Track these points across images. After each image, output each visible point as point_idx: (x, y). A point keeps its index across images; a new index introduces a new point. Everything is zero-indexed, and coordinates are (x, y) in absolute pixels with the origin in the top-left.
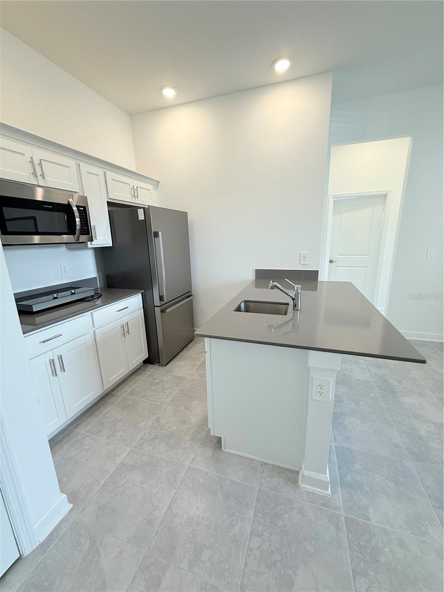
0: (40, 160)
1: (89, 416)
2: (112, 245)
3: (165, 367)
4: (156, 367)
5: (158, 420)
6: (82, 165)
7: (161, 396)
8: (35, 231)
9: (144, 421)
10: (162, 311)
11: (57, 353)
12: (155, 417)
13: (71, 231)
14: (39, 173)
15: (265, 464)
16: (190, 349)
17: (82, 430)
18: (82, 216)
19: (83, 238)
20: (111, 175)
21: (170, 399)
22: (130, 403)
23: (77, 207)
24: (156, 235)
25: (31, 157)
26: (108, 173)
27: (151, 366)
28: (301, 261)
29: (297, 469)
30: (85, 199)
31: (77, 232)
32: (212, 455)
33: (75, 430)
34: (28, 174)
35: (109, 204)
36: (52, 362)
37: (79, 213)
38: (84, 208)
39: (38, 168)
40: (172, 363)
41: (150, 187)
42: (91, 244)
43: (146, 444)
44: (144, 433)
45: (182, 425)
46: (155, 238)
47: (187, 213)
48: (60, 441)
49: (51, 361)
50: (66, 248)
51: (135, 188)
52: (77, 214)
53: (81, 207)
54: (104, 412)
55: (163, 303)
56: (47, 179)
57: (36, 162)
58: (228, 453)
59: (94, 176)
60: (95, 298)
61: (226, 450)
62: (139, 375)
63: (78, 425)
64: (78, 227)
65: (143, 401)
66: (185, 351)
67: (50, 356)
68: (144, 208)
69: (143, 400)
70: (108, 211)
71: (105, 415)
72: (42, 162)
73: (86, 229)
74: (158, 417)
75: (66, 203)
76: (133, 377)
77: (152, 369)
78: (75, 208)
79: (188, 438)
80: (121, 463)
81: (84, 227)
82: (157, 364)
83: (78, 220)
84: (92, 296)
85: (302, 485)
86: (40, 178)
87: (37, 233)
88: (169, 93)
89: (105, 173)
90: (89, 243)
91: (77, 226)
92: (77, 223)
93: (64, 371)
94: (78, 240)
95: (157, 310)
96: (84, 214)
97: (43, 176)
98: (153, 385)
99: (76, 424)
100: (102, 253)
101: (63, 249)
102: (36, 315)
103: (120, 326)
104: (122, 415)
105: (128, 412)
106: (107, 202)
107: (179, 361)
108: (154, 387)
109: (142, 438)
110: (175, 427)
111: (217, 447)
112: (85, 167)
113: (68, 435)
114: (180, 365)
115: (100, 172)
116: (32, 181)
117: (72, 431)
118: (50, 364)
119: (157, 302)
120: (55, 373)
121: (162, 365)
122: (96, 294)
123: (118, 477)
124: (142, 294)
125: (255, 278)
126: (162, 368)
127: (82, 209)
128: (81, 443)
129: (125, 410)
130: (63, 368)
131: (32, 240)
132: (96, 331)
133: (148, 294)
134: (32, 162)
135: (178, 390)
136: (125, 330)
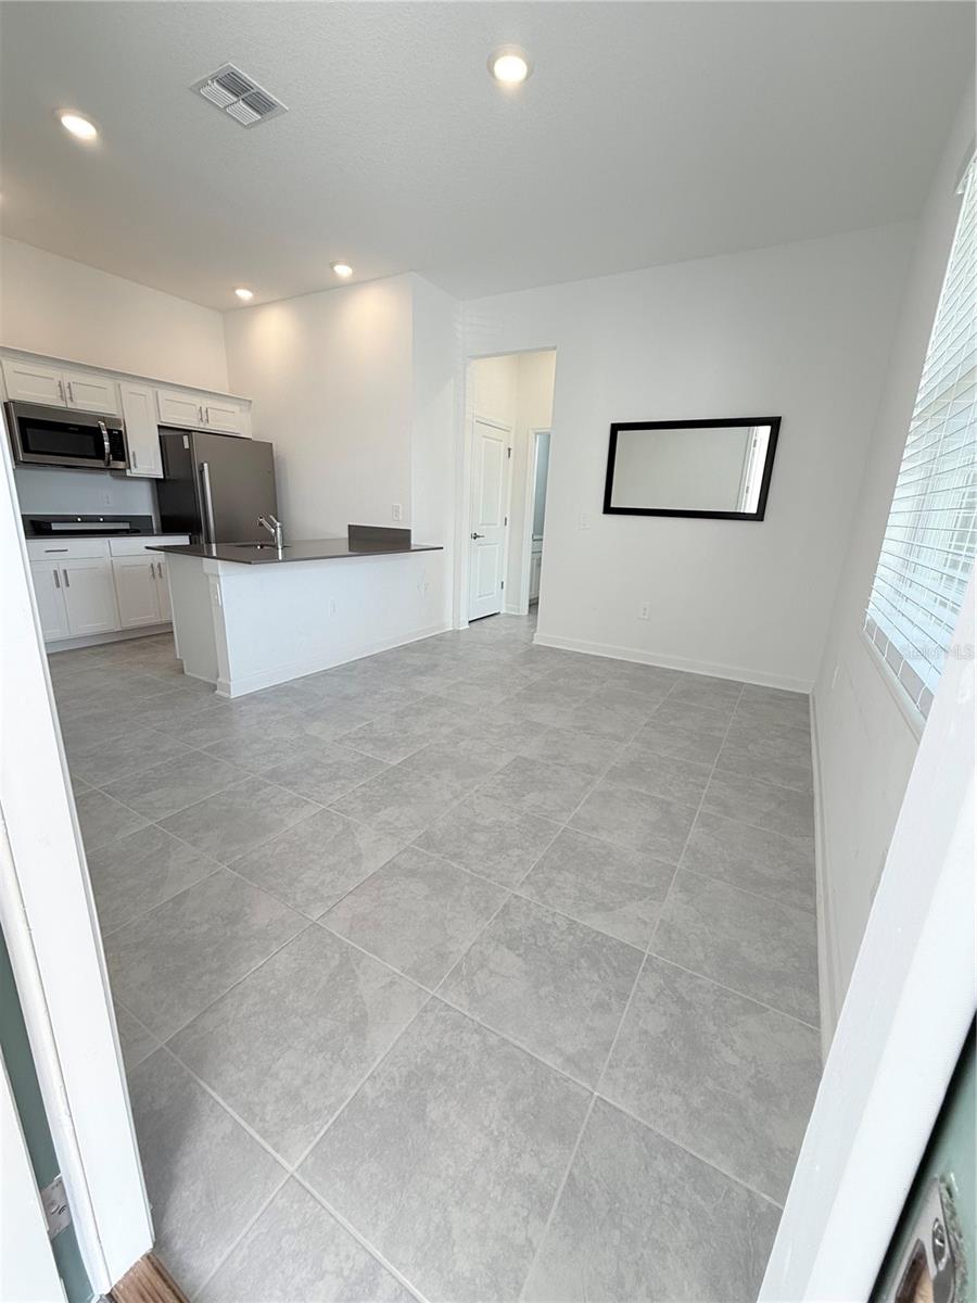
0: (69, 383)
2: (162, 477)
6: (123, 384)
13: (100, 454)
19: (117, 464)
23: (109, 430)
25: (60, 381)
26: (160, 392)
28: (394, 515)
30: (122, 423)
31: (106, 457)
34: (55, 397)
35: (159, 427)
37: (110, 437)
38: (120, 432)
39: (67, 391)
41: (234, 408)
42: (132, 473)
47: (272, 444)
49: (55, 571)
51: (204, 410)
52: (106, 437)
53: (115, 430)
59: (141, 396)
64: (108, 453)
70: (159, 436)
72: (72, 385)
73: (121, 455)
75: (96, 426)
78: (105, 432)
81: (119, 452)
83: (106, 444)
86: (69, 401)
89: (157, 393)
90: (127, 471)
91: (106, 451)
92: (106, 448)
94: (109, 465)
96: (118, 439)
97: (72, 399)
103: (149, 565)
115: (150, 391)
118: (54, 574)
124: (190, 536)
125: (348, 536)
127: (116, 433)
134: (60, 385)
136: (157, 571)
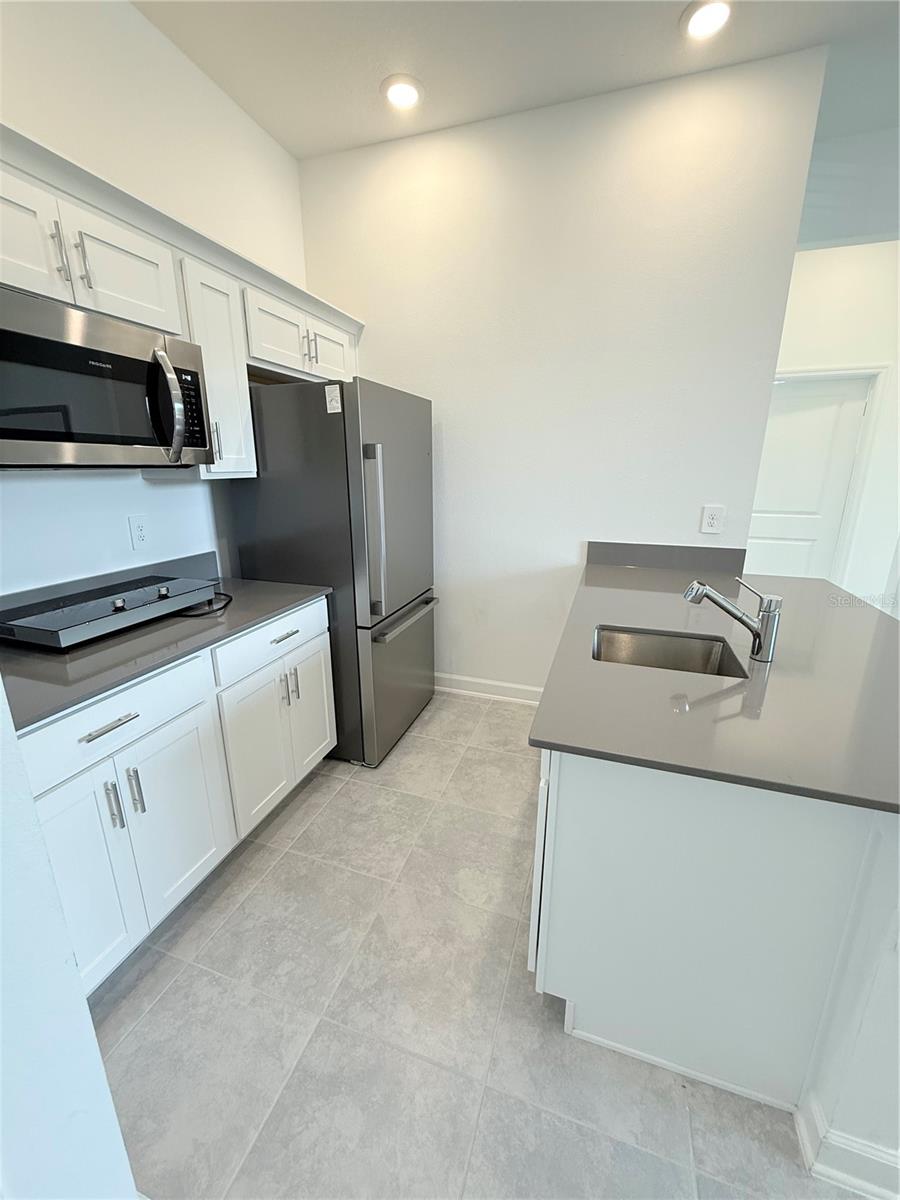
0: (80, 233)
1: (204, 910)
2: (255, 476)
3: (377, 771)
4: (356, 768)
5: (378, 926)
6: (189, 262)
7: (379, 853)
8: (63, 430)
9: (345, 929)
10: (374, 640)
11: (125, 761)
12: (371, 917)
13: (161, 435)
14: (77, 271)
15: (693, 1082)
16: (427, 723)
17: (188, 952)
18: (189, 396)
19: (188, 454)
20: (257, 298)
21: (400, 863)
22: (304, 871)
23: (178, 372)
24: (369, 452)
25: (56, 223)
26: (251, 293)
27: (343, 766)
28: (705, 524)
29: (788, 1107)
30: (195, 353)
31: (176, 440)
32: (541, 1047)
33: (169, 954)
34: (46, 272)
35: (252, 371)
36: (113, 790)
37: (181, 387)
38: (194, 375)
39: (74, 256)
40: (392, 758)
41: (343, 338)
42: (209, 471)
43: (358, 1004)
44: (349, 964)
45: (444, 944)
46: (367, 460)
47: (430, 402)
48: (132, 987)
49: (110, 787)
50: (144, 479)
51: (312, 337)
52: (176, 391)
53: (187, 372)
54: (242, 898)
55: (378, 618)
56: (99, 290)
57: (70, 238)
58: (584, 1042)
59: (218, 295)
60: (215, 607)
61: (579, 1033)
62: (315, 790)
63: (175, 936)
64: (178, 427)
65: (335, 868)
66: (417, 730)
67: (105, 774)
68: (341, 384)
69: (335, 863)
70: (250, 388)
71: (242, 907)
72: (87, 242)
73: (198, 433)
74: (379, 918)
75: (149, 359)
76: (301, 796)
77: (346, 775)
78: (171, 376)
79: (467, 988)
80: (296, 1067)
81: (193, 425)
82: (355, 762)
83: (178, 407)
84: (210, 602)
85: (819, 1167)
86: (79, 285)
87: (69, 437)
88: (403, 97)
89: (243, 293)
90: (202, 467)
91: (176, 421)
92: (177, 417)
93: (144, 810)
94: (178, 458)
95: (364, 637)
96: (192, 393)
97: (89, 282)
98: (355, 821)
99: (172, 932)
100: (230, 495)
101: (137, 480)
102: (67, 656)
103: (278, 680)
104: (286, 909)
105: (300, 898)
106: (248, 365)
107: (406, 754)
108: (357, 827)
109: (345, 985)
110: (426, 952)
111: (549, 1020)
112: (198, 271)
113: (152, 969)
114: (412, 766)
115: (233, 287)
116: (60, 292)
117: (162, 956)
118: (108, 794)
119: (364, 616)
120: (119, 819)
121: (369, 766)
122: (218, 596)
123: (297, 1119)
124: (327, 597)
125: (585, 562)
126: (368, 775)
127: (189, 378)
128: (187, 997)
129: (293, 893)
130: (140, 803)
131: (57, 453)
132: (224, 695)
133: (342, 597)
134: (57, 236)
135: (416, 835)
136: (290, 687)
